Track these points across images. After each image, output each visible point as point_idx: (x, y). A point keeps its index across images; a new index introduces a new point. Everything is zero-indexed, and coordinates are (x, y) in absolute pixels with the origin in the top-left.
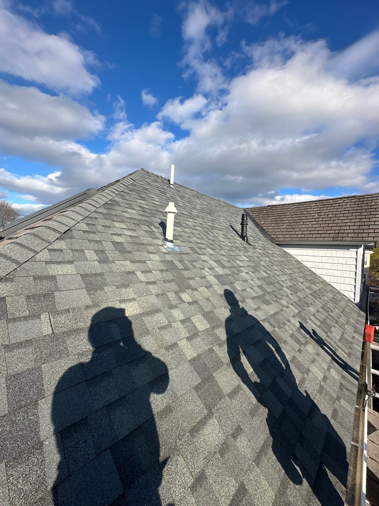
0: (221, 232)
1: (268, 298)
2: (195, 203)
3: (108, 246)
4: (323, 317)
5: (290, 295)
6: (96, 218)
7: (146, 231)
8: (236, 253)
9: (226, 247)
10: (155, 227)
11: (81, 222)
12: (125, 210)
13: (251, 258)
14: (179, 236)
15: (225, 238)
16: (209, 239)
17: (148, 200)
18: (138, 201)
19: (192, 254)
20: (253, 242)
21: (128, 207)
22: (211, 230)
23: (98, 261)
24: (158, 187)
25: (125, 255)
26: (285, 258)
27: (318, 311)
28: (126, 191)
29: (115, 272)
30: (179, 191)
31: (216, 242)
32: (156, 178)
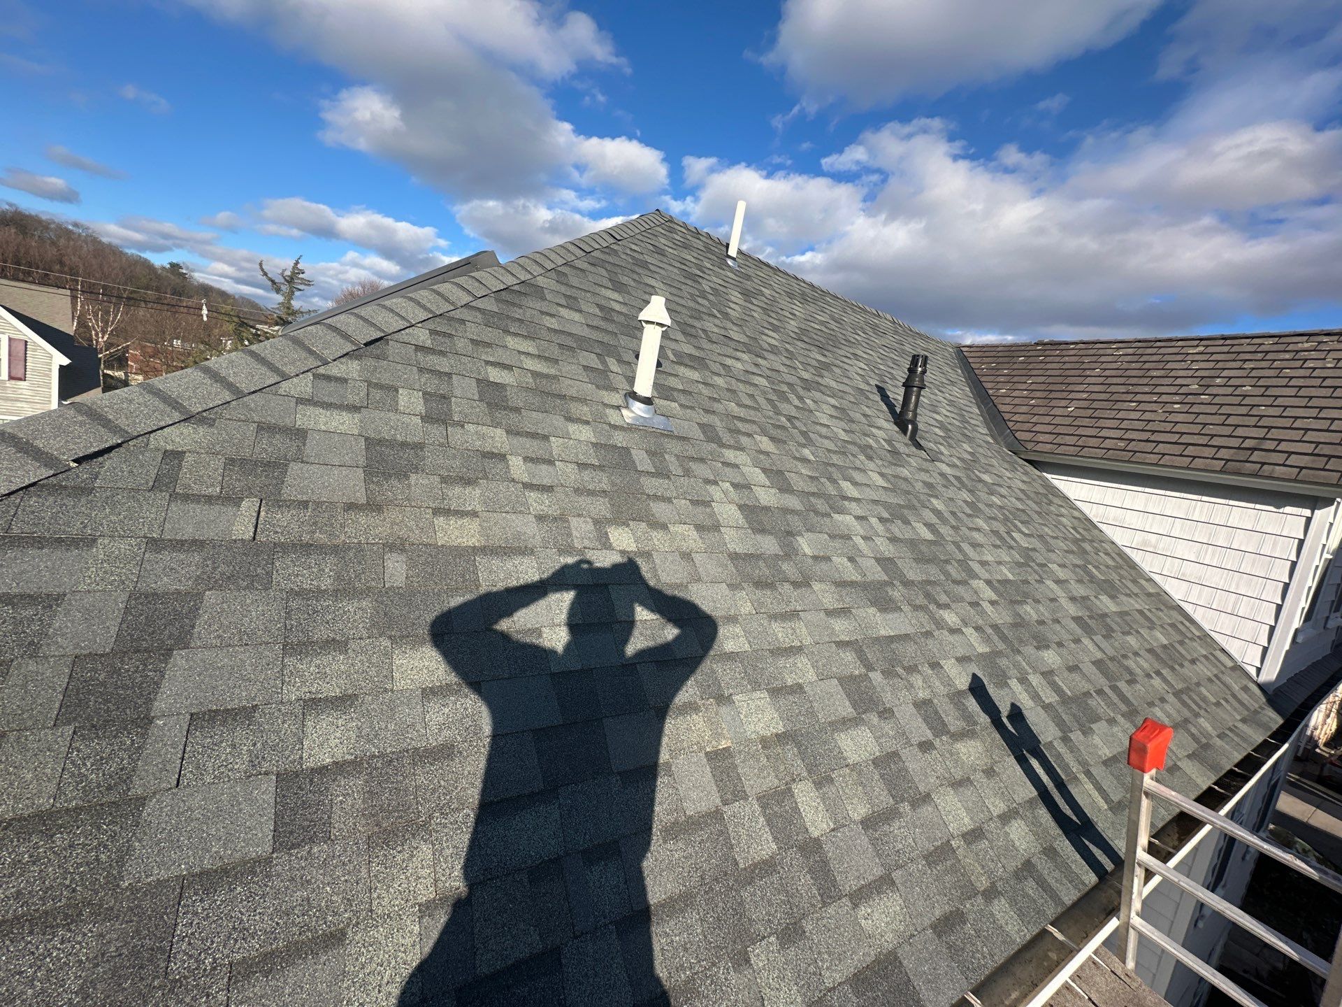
1: (896, 594)
2: (786, 314)
3: (463, 388)
5: (986, 605)
6: (462, 321)
7: (586, 368)
8: (853, 462)
9: (826, 442)
10: (621, 362)
11: (419, 325)
12: (553, 311)
14: (684, 391)
15: (836, 418)
16: (778, 413)
18: (603, 291)
19: (698, 442)
21: (565, 303)
22: (799, 389)
23: (421, 416)
24: (684, 262)
27: (1073, 668)
28: (579, 264)
30: (748, 278)
31: (798, 424)
32: (689, 237)
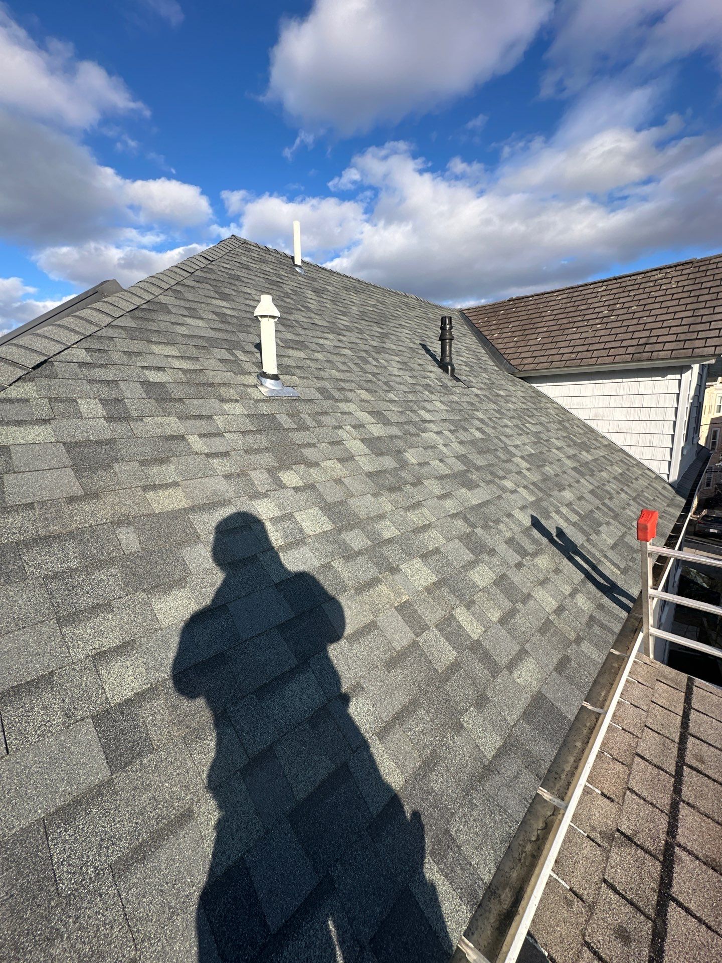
0: (397, 358)
1: (474, 477)
2: (348, 302)
3: (132, 392)
4: (589, 507)
6: (111, 338)
7: (221, 360)
8: (422, 397)
9: (402, 386)
10: (245, 352)
11: (75, 346)
12: (181, 321)
13: (454, 405)
14: (298, 367)
15: (403, 369)
16: (365, 372)
17: (237, 300)
18: (214, 301)
19: (320, 401)
20: (467, 376)
21: (187, 314)
22: (373, 354)
23: (105, 418)
24: (266, 273)
25: (168, 406)
26: (533, 403)
27: (581, 498)
28: (187, 282)
29: (142, 438)
30: (314, 279)
31: (380, 378)
32: (263, 254)
